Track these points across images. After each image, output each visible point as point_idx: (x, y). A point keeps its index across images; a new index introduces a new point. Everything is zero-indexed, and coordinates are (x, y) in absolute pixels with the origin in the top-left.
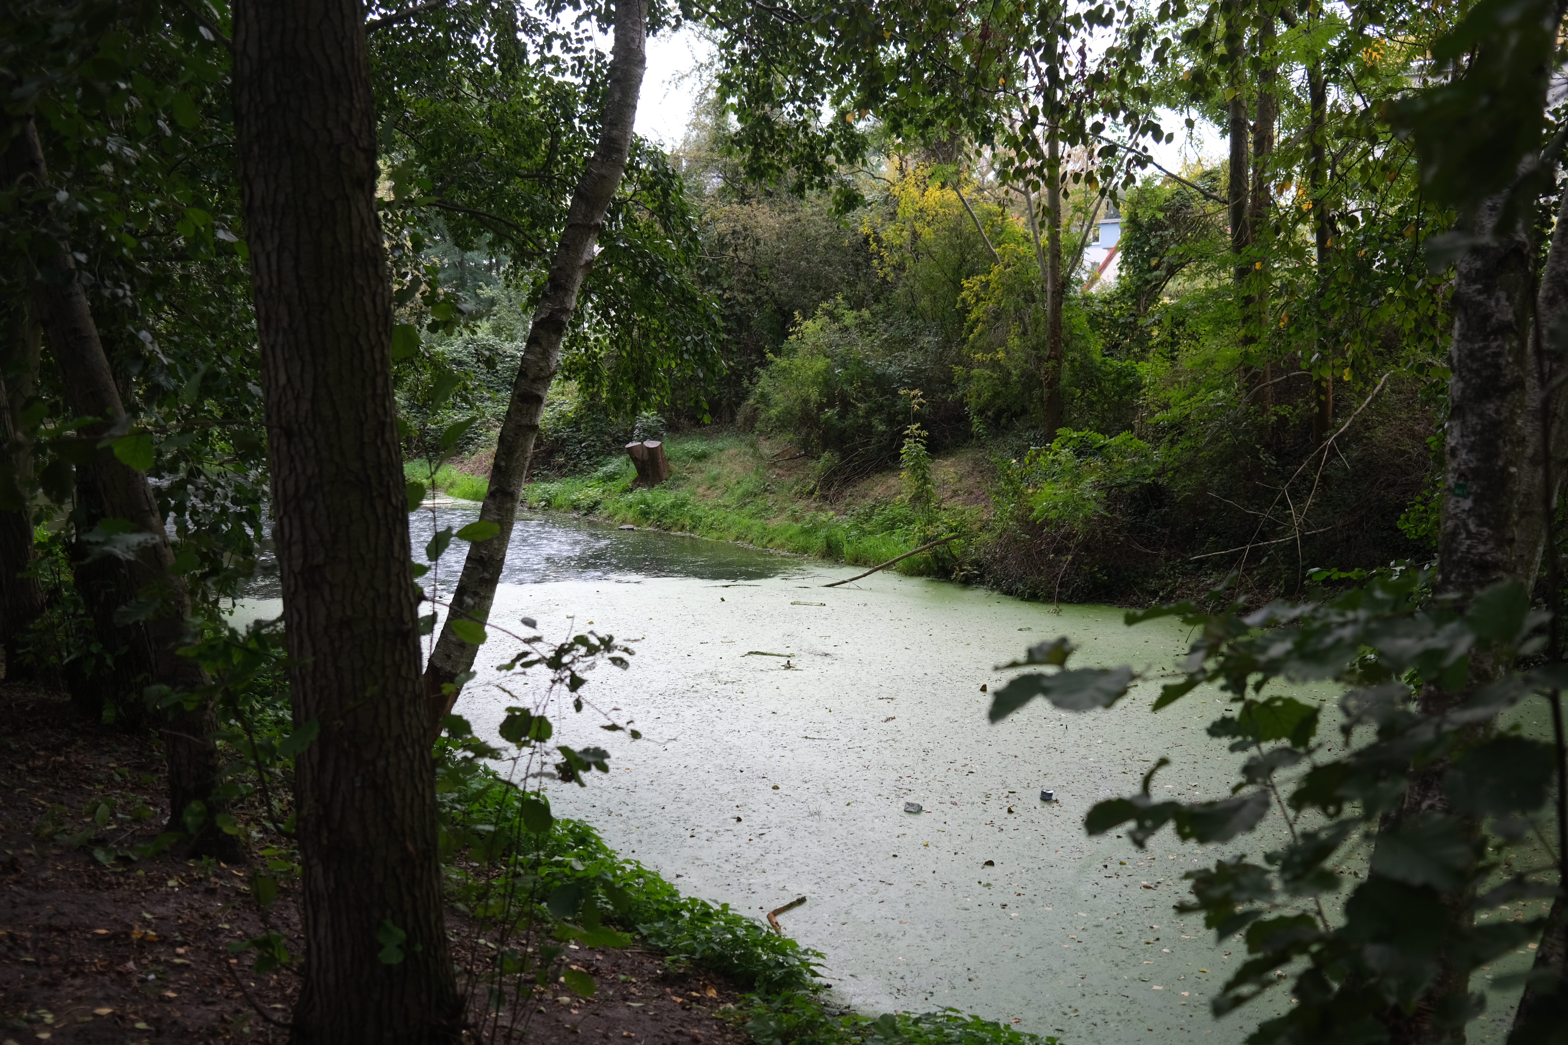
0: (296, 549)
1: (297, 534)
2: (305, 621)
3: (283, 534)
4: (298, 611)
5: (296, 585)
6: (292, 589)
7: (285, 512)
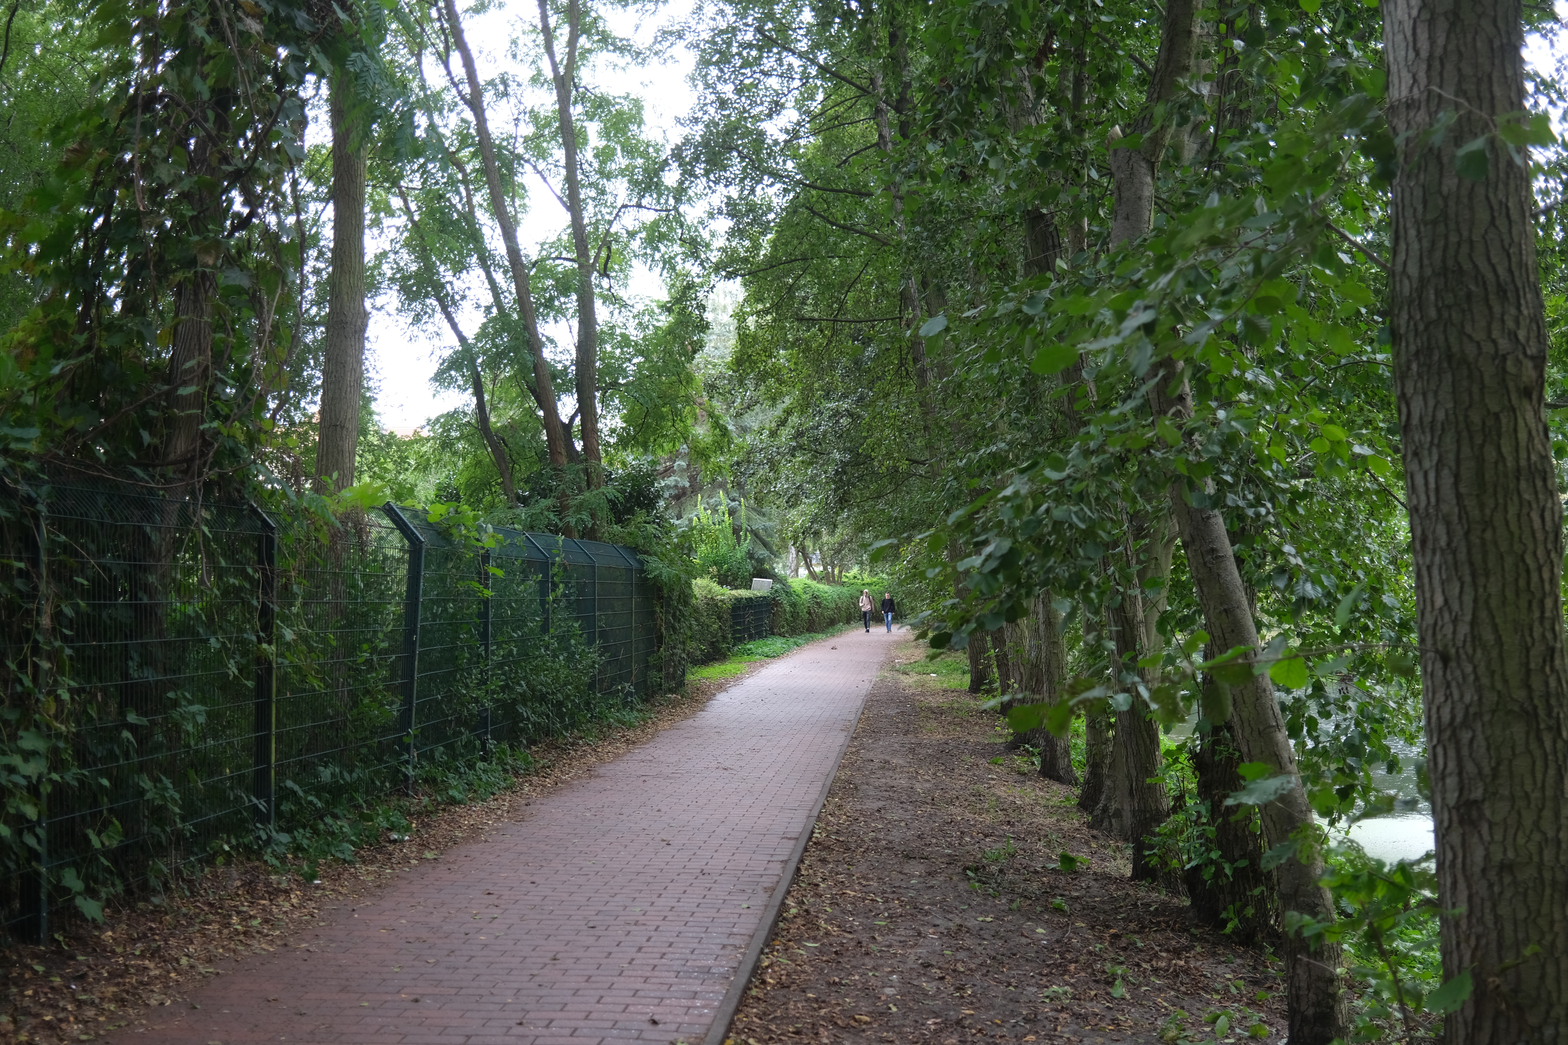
0: (1451, 782)
1: (1452, 765)
2: (1460, 860)
3: (1436, 764)
4: (1452, 848)
5: (1450, 820)
6: (1446, 824)
7: (1439, 741)
